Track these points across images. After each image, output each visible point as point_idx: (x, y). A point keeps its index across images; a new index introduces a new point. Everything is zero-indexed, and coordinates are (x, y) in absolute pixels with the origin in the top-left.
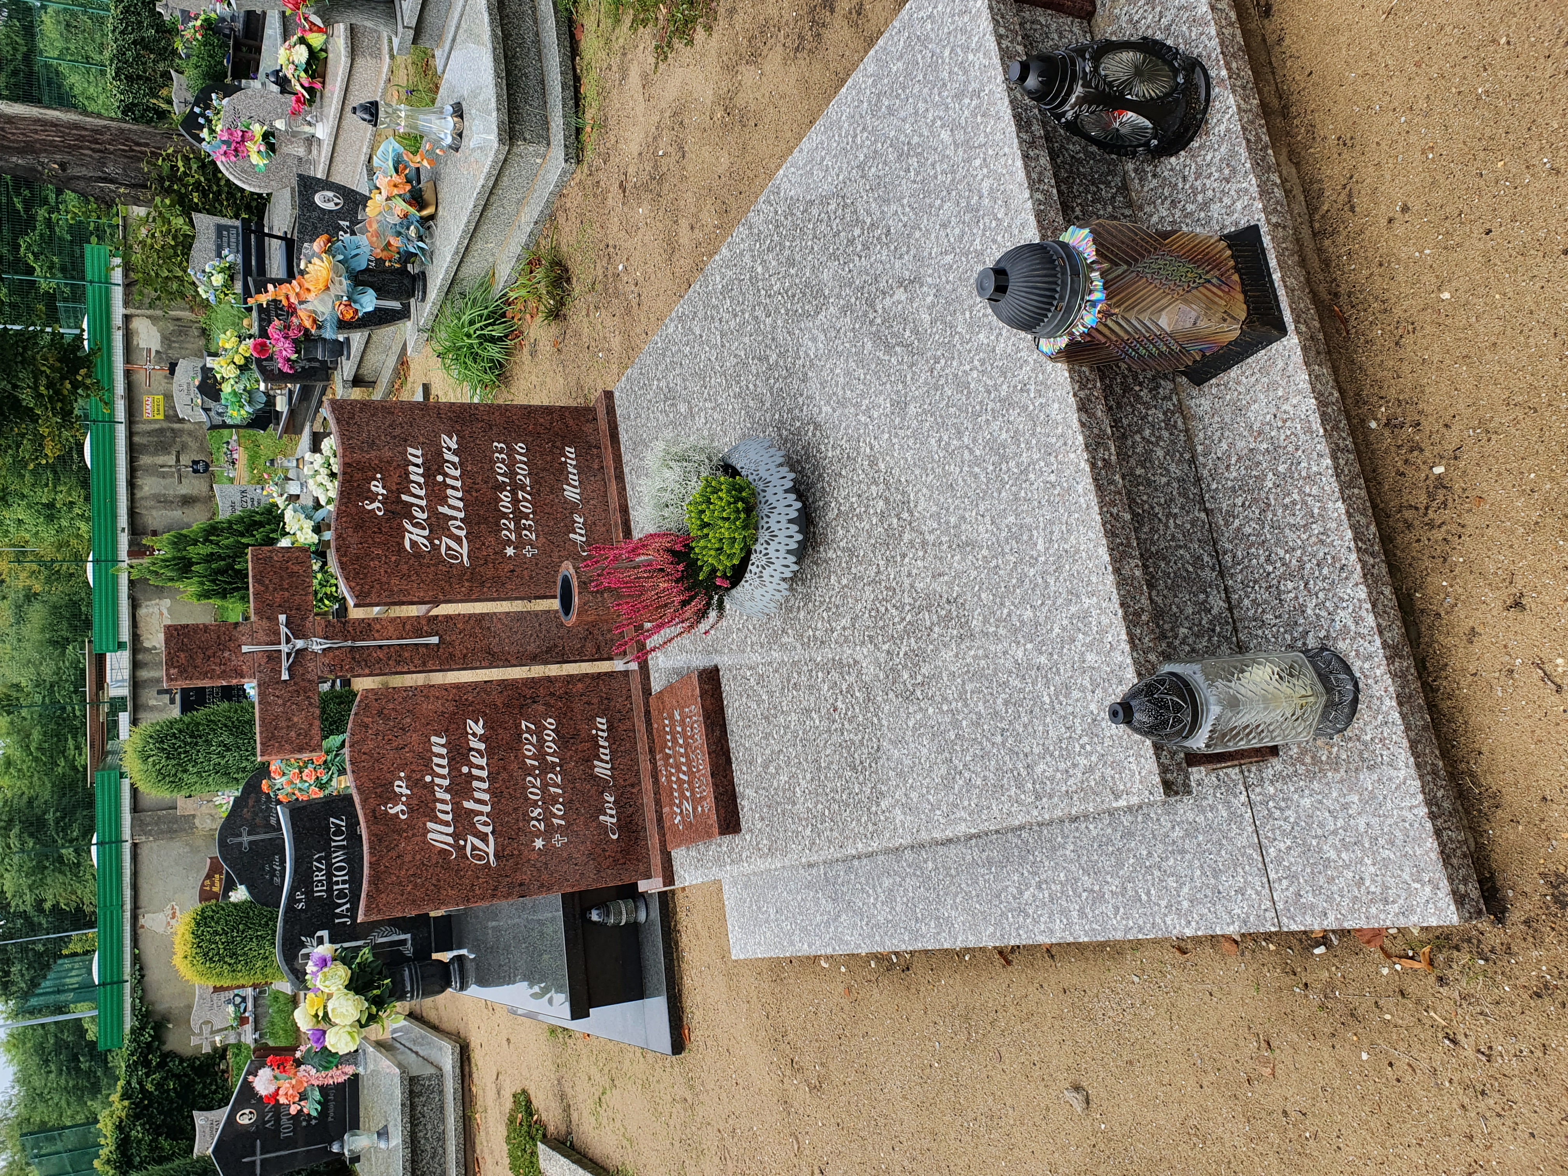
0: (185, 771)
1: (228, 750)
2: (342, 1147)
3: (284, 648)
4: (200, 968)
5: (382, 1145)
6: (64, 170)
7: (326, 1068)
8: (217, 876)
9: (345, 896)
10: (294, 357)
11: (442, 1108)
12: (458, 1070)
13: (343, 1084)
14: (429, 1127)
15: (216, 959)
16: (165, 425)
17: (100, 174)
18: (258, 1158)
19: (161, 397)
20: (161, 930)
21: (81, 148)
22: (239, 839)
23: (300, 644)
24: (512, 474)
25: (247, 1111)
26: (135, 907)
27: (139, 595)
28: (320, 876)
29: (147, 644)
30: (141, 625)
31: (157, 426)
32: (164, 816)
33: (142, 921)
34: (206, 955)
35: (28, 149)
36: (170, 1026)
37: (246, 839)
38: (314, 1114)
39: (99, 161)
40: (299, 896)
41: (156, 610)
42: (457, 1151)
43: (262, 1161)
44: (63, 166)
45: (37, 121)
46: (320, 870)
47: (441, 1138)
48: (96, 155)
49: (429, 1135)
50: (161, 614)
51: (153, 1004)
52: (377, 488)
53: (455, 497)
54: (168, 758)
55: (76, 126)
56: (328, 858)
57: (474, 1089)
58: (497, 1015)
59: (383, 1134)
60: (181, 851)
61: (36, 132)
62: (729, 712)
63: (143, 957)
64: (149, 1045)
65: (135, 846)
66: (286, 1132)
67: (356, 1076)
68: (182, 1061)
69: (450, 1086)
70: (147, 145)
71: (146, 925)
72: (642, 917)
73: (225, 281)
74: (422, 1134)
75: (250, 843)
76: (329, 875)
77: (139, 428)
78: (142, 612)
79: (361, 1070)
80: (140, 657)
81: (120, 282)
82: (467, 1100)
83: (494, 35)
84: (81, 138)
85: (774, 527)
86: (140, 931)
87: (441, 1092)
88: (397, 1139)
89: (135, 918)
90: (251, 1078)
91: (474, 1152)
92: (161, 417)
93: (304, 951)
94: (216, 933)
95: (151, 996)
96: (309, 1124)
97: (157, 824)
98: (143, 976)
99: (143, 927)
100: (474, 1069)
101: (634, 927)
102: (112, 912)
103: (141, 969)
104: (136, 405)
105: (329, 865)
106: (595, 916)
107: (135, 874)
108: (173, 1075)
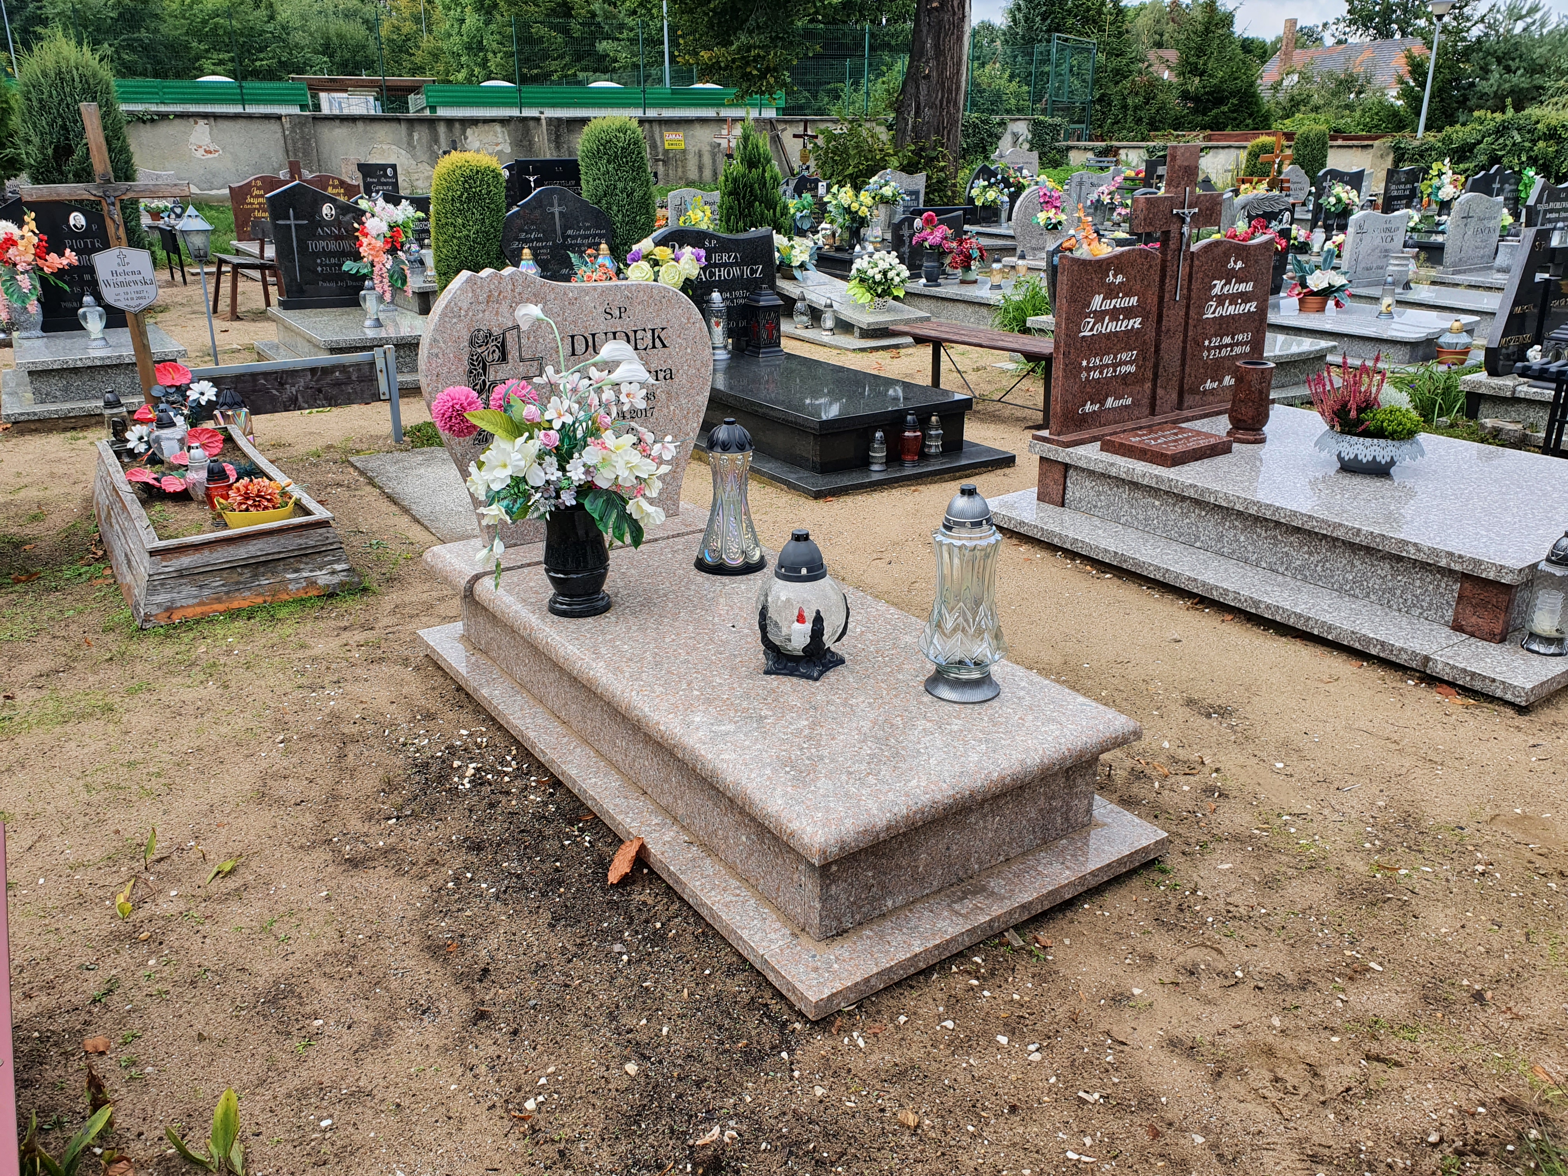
3: (1186, 211)
6: (924, 78)
8: (342, 191)
9: (711, 277)
10: (926, 244)
16: (660, 150)
17: (923, 104)
18: (292, 222)
19: (683, 147)
20: (192, 139)
21: (943, 91)
22: (556, 205)
23: (1188, 219)
24: (1237, 344)
25: (333, 212)
27: (512, 125)
28: (725, 258)
29: (469, 132)
30: (486, 127)
31: (659, 143)
32: (310, 145)
33: (201, 122)
35: (939, 52)
37: (556, 210)
39: (934, 103)
40: (714, 242)
41: (500, 140)
43: (290, 225)
44: (927, 77)
45: (961, 60)
46: (729, 258)
48: (938, 102)
52: (1240, 264)
53: (1231, 310)
55: (958, 88)
56: (736, 264)
59: (378, 323)
60: (274, 159)
61: (952, 58)
63: (167, 122)
65: (279, 118)
66: (312, 246)
70: (948, 139)
71: (197, 127)
75: (553, 214)
76: (725, 265)
77: (656, 128)
81: (763, 115)
84: (950, 91)
89: (205, 116)
92: (667, 147)
93: (677, 246)
96: (318, 265)
97: (302, 138)
101: (864, 463)
103: (152, 120)
104: (674, 126)
105: (731, 265)
106: (879, 434)
107: (250, 117)
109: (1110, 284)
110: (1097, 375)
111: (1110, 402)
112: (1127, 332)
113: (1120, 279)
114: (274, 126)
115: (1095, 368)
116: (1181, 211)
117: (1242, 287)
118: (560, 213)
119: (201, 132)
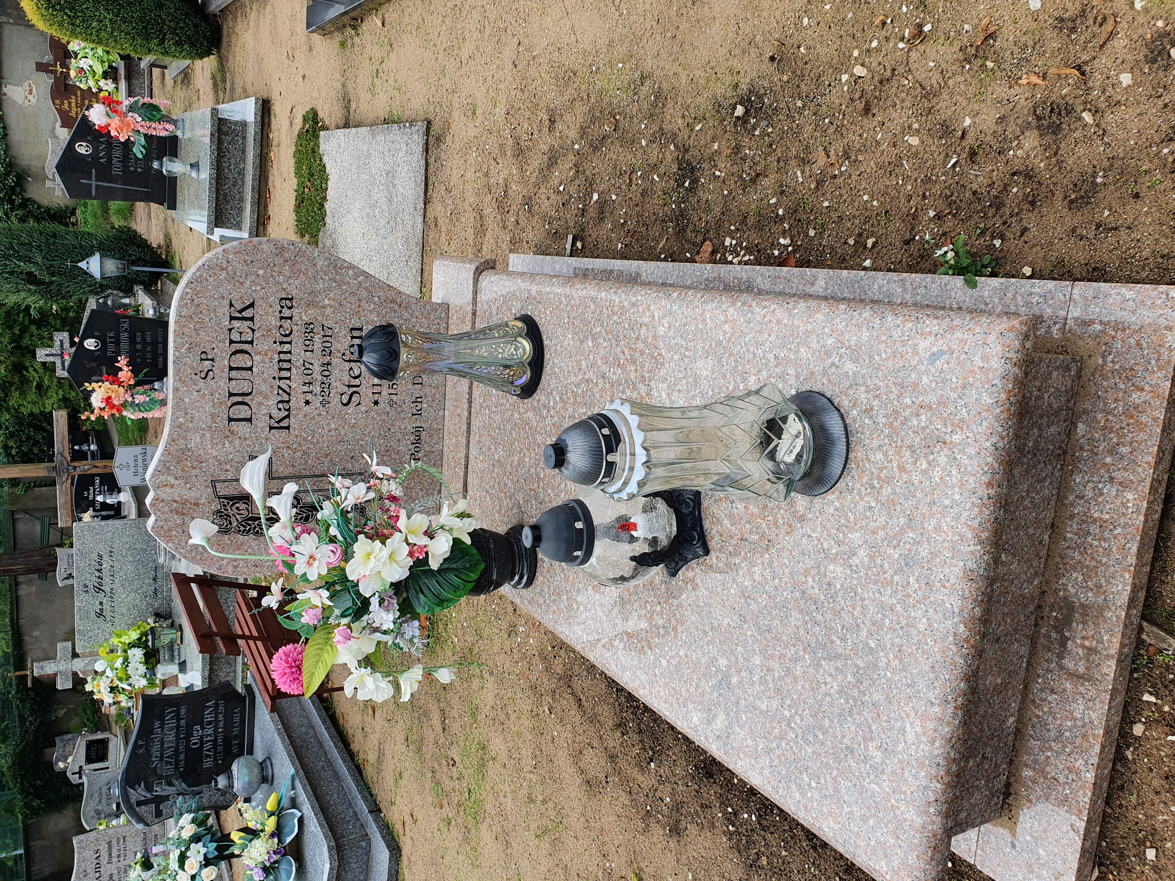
2: (161, 165)
5: (194, 174)
7: (150, 120)
11: (244, 151)
12: (259, 118)
14: (232, 161)
25: (84, 144)
36: (30, 179)
38: (140, 156)
42: (253, 180)
47: (242, 173)
49: (232, 167)
57: (271, 136)
58: (296, 61)
59: (195, 166)
64: (12, 189)
66: (117, 169)
67: (176, 137)
69: (251, 131)
74: (226, 165)
79: (179, 133)
82: (265, 144)
87: (244, 138)
88: (205, 174)
91: (267, 184)
99: (5, 94)
100: (272, 117)
108: (32, 216)
119: (14, 93)
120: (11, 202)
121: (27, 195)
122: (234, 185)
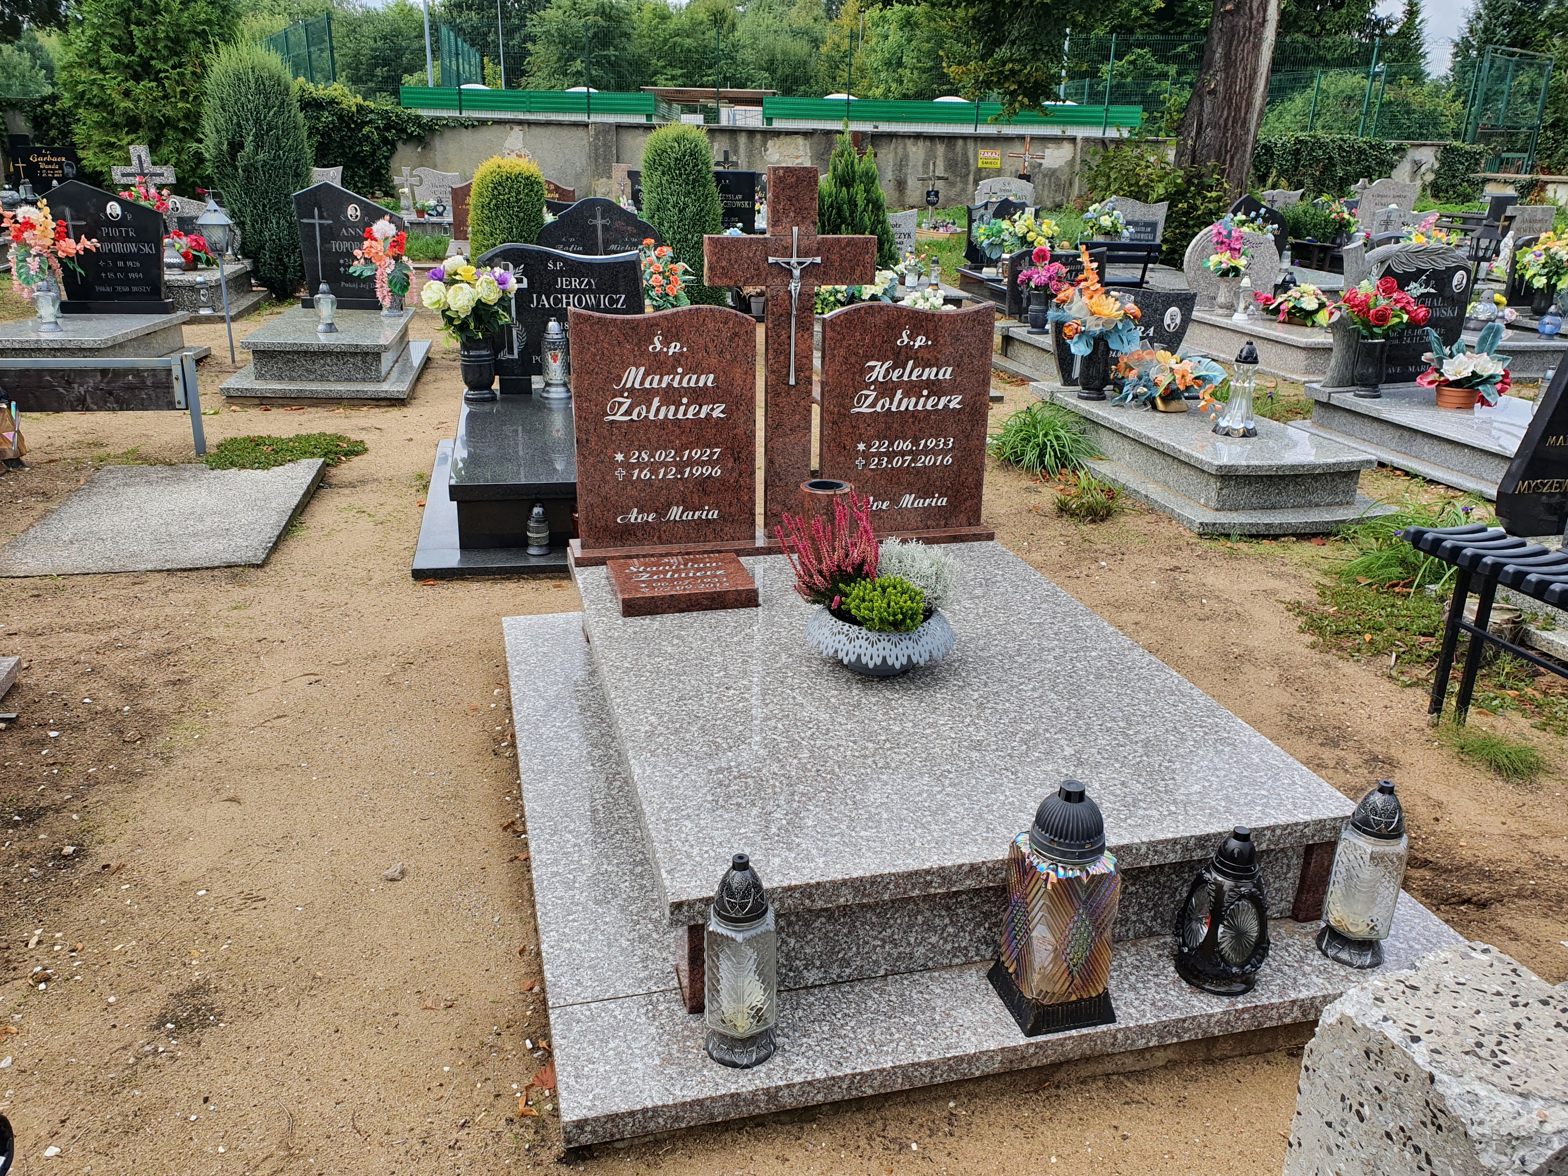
0: (663, 174)
1: (680, 211)
2: (324, 293)
3: (794, 260)
4: (489, 179)
5: (321, 327)
6: (1209, 93)
7: (390, 282)
8: (557, 196)
9: (556, 304)
10: (1032, 284)
11: (349, 380)
12: (383, 395)
13: (374, 295)
14: (335, 368)
15: (496, 193)
16: (972, 168)
17: (1205, 124)
18: (316, 221)
19: (999, 166)
20: (507, 144)
21: (1229, 108)
22: (599, 217)
23: (797, 273)
24: (926, 452)
25: (358, 213)
26: (530, 123)
27: (816, 138)
28: (575, 283)
29: (770, 143)
30: (788, 139)
31: (971, 161)
32: (611, 151)
33: (517, 128)
34: (500, 184)
35: (1229, 63)
36: (419, 150)
37: (599, 222)
38: (351, 270)
39: (1217, 123)
40: (559, 265)
41: (801, 153)
42: (311, 391)
43: (314, 224)
44: (1213, 92)
45: (1252, 73)
46: (580, 283)
47: (323, 378)
48: (1222, 122)
49: (327, 368)
50: (797, 157)
51: (441, 135)
52: (920, 341)
53: (909, 404)
54: (676, 159)
55: (1249, 105)
56: (590, 291)
57: (365, 409)
58: (433, 431)
59: (331, 328)
60: (578, 164)
62: (722, 613)
63: (484, 128)
64: (405, 130)
65: (586, 125)
66: (335, 246)
67: (380, 308)
68: (387, 158)
69: (370, 388)
70: (1231, 165)
71: (512, 132)
72: (532, 551)
73: (1105, 228)
74: (329, 361)
75: (595, 226)
76: (575, 292)
77: (971, 145)
78: (800, 140)
79: (385, 312)
80: (759, 136)
81: (1107, 135)
82: (356, 402)
83: (1315, 467)
84: (1238, 109)
85: (880, 645)
86: (508, 127)
87: (364, 380)
88: (324, 339)
89: (520, 123)
90: (387, 217)
91: (309, 406)
92: (980, 165)
93: (511, 266)
94: (518, 193)
95: (448, 134)
96: (340, 265)
97: (604, 145)
98: (466, 127)
99: (512, 129)
100: (384, 410)
101: (523, 543)
102: (524, 103)
103: (473, 126)
104: (992, 143)
105: (583, 292)
106: (537, 510)
107: (560, 124)
108: (374, 150)
109: (656, 355)
110: (646, 474)
111: (675, 513)
112: (697, 422)
113: (674, 348)
114: (580, 133)
115: (641, 465)
116: (781, 260)
117: (929, 373)
118: (603, 226)
119: (515, 137)
120: (388, 128)
121: (400, 145)
122: (307, 370)
